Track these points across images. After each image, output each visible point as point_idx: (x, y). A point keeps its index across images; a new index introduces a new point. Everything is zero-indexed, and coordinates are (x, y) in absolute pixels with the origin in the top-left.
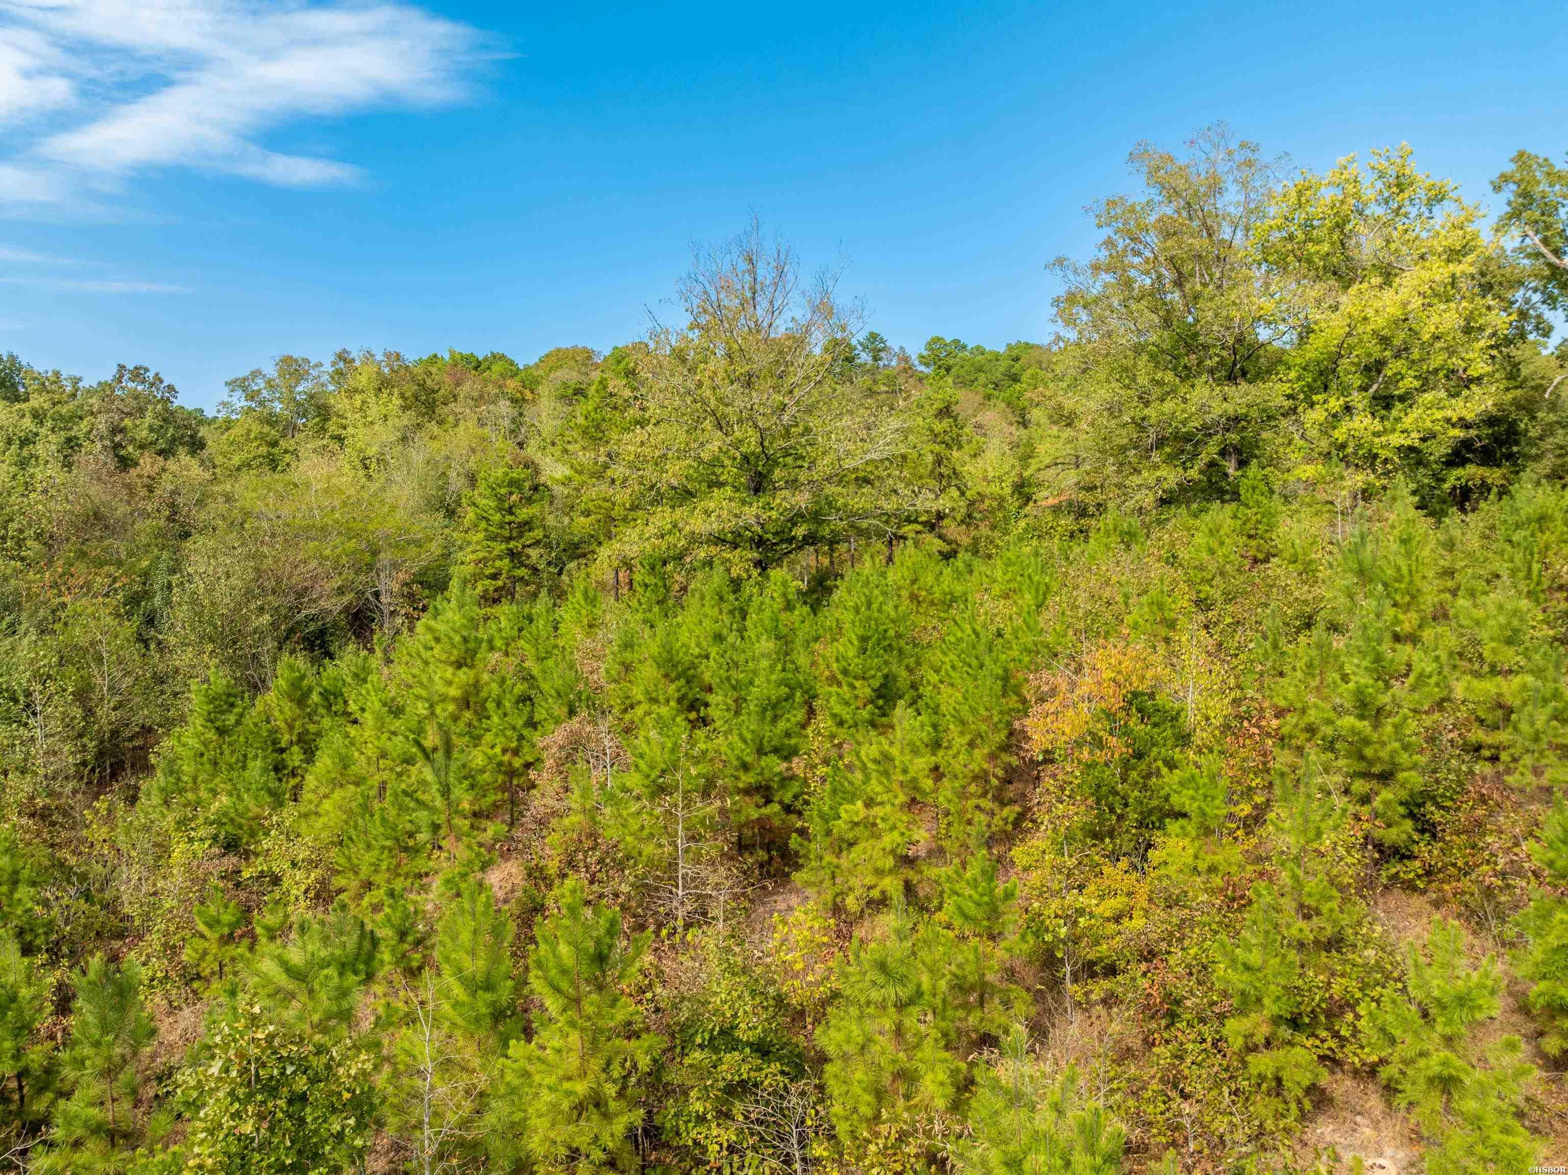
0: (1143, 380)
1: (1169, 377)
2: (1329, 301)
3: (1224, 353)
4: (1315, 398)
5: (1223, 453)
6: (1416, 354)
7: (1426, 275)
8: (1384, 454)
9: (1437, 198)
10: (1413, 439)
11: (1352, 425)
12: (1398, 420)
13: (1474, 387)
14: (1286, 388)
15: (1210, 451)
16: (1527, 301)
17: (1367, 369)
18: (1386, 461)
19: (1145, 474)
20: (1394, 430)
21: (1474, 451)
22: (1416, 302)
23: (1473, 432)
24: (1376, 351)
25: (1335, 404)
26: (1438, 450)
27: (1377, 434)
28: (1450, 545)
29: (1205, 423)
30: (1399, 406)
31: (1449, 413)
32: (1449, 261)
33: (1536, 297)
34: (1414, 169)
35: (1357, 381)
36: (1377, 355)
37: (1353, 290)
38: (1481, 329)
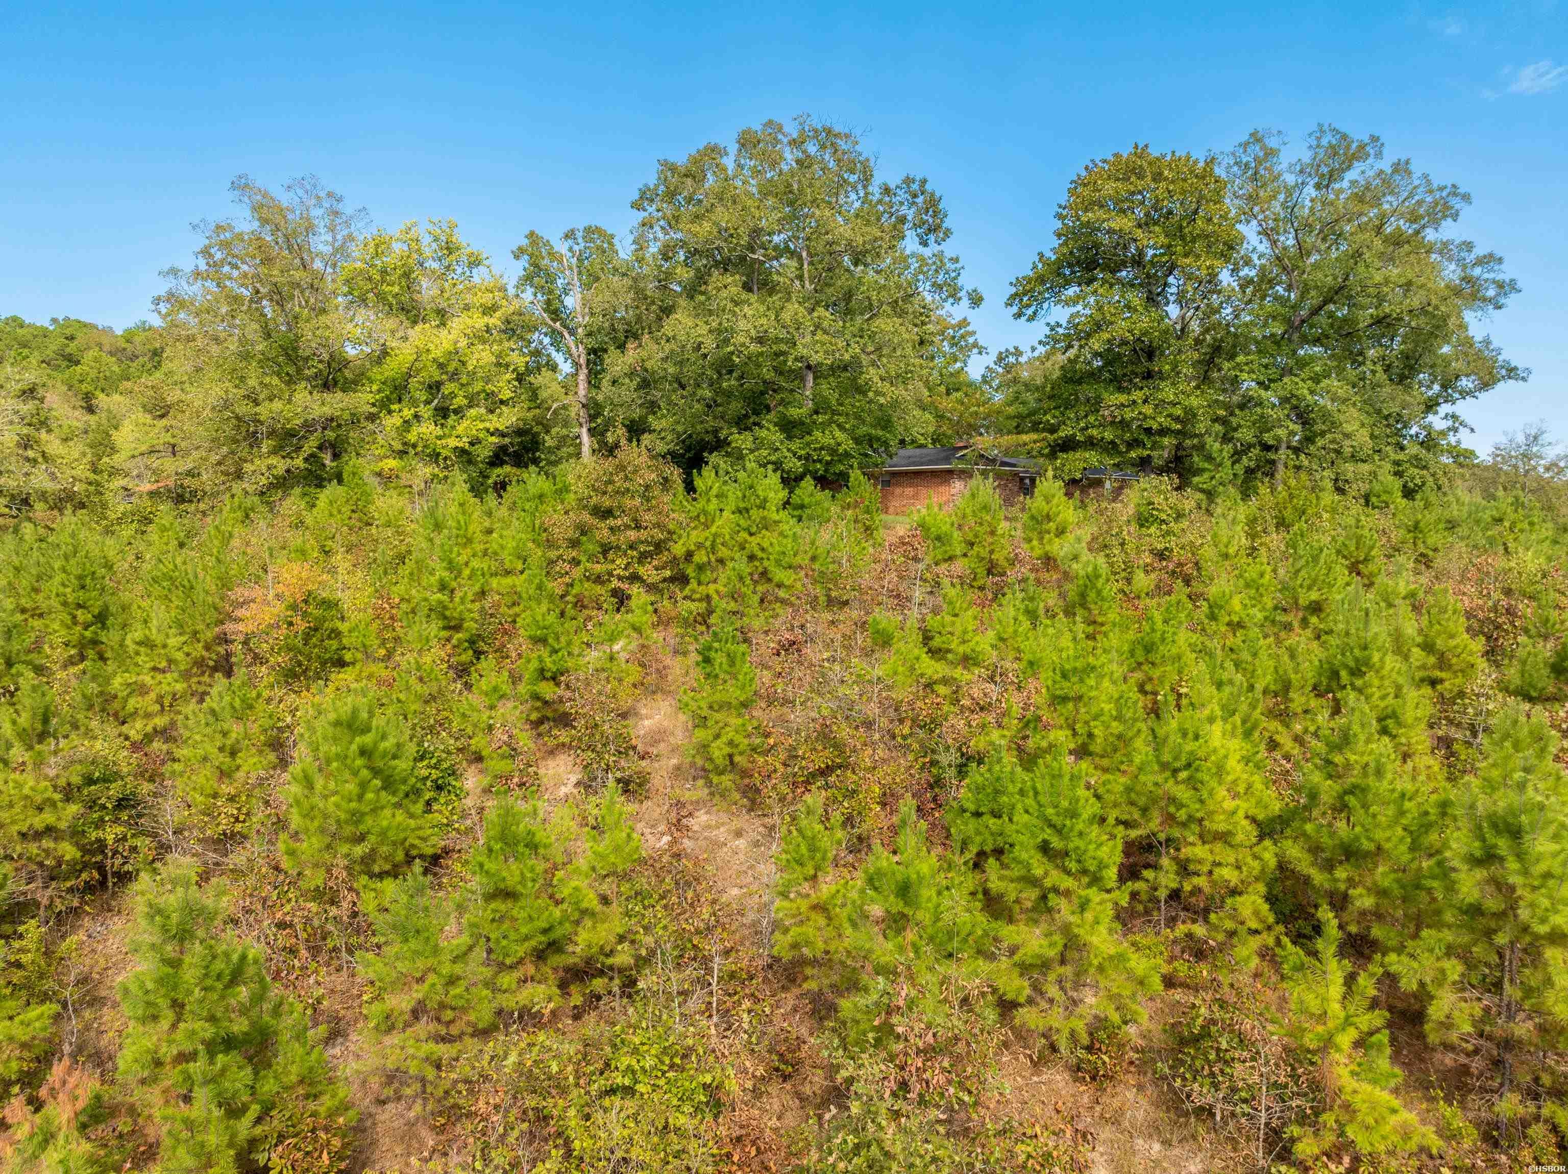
0: (252, 382)
1: (275, 381)
2: (400, 334)
3: (321, 366)
4: (393, 407)
5: (320, 448)
6: (464, 379)
7: (469, 322)
8: (445, 453)
9: (475, 262)
10: (464, 443)
11: (420, 430)
12: (453, 427)
13: (504, 408)
14: (370, 398)
15: (310, 445)
16: (541, 343)
17: (430, 387)
18: (445, 459)
19: (257, 462)
20: (450, 436)
21: (509, 455)
22: (463, 343)
23: (507, 440)
24: (437, 376)
25: (408, 413)
26: (484, 453)
27: (439, 438)
28: (489, 514)
29: (306, 421)
30: (453, 417)
31: (488, 425)
32: (484, 314)
33: (547, 340)
34: (460, 238)
35: (423, 396)
36: (437, 378)
37: (419, 328)
38: (507, 366)
